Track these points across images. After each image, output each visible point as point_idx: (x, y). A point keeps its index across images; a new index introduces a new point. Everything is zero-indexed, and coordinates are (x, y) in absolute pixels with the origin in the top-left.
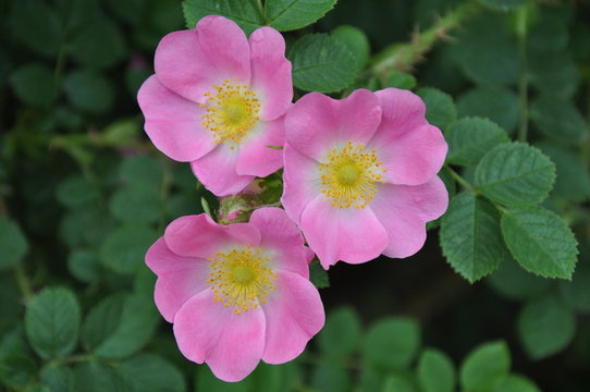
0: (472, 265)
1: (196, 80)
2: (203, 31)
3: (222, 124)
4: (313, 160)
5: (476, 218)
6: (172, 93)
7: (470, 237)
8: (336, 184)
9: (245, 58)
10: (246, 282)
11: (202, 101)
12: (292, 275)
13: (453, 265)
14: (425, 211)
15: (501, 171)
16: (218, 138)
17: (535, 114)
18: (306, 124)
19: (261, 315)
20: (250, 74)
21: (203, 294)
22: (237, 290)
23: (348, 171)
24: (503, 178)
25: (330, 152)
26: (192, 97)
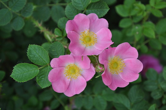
0: (105, 9)
1: (64, 82)
2: (52, 80)
3: (75, 74)
4: (85, 49)
5: (92, 9)
6: (68, 88)
7: (97, 10)
8: (91, 42)
9: (58, 69)
10: (117, 64)
11: (70, 80)
12: (115, 52)
13: (105, 14)
14: (96, 19)
15: (80, 4)
16: (79, 75)
17: (57, 2)
18: (77, 50)
19: (125, 60)
20: (62, 67)
21: (121, 75)
22: (119, 67)
23: (87, 39)
24: (81, 3)
25: (82, 44)
26: (69, 83)
